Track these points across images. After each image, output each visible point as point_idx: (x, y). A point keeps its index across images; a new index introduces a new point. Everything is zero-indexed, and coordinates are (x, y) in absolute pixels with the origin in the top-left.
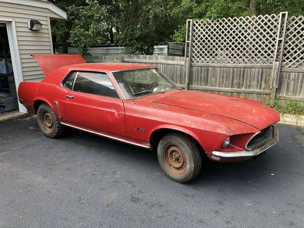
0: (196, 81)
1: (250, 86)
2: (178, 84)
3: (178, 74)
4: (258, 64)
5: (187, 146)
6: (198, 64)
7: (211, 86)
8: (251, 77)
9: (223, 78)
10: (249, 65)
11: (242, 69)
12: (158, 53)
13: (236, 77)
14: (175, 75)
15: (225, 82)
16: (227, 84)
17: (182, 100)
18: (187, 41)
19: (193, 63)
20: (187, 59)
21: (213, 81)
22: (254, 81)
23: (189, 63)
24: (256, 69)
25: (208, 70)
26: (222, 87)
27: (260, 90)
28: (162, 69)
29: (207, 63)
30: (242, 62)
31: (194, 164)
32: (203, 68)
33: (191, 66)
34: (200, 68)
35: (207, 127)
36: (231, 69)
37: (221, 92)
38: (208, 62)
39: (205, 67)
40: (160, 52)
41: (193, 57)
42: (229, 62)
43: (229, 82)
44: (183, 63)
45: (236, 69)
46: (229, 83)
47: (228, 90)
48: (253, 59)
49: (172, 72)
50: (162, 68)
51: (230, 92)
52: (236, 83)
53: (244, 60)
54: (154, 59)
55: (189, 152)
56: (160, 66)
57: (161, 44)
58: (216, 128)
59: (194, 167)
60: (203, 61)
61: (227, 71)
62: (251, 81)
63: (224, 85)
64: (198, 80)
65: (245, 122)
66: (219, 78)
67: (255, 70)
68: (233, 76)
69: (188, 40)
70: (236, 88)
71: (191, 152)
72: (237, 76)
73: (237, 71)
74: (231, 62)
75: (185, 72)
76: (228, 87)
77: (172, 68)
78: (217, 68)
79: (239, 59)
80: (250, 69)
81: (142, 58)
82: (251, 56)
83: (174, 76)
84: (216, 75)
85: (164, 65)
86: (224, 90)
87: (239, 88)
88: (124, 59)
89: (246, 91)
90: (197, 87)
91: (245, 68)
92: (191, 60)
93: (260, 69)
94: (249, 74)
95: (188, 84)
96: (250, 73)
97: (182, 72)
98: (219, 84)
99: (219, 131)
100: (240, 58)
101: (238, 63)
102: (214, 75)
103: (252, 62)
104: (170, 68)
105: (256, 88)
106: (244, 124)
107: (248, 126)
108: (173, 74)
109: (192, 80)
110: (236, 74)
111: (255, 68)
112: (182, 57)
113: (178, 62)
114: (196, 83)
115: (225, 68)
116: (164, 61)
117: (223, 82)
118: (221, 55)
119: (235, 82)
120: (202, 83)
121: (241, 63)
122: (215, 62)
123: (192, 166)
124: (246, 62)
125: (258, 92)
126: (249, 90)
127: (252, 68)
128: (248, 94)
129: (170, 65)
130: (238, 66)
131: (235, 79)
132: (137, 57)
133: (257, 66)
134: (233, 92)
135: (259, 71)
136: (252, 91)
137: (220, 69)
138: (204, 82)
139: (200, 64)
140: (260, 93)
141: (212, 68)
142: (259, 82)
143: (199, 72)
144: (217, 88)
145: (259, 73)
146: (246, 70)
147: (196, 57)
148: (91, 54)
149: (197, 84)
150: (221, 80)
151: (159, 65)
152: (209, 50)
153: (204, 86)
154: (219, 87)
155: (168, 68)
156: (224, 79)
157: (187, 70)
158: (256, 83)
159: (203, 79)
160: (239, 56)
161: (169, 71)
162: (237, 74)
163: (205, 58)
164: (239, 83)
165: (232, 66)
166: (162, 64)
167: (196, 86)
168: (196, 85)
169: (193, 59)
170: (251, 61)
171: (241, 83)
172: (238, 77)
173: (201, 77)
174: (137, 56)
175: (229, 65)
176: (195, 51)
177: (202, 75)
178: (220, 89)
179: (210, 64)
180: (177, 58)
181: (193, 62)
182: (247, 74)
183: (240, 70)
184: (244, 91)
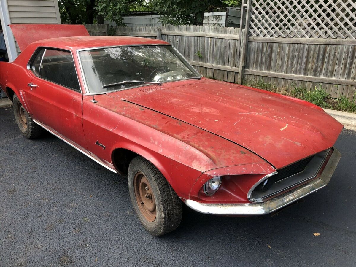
0: (255, 63)
1: (333, 73)
2: (230, 66)
3: (231, 52)
4: (348, 39)
5: (155, 182)
6: (259, 38)
7: (276, 70)
8: (335, 59)
9: (293, 59)
10: (333, 39)
11: (322, 47)
12: (214, 23)
13: (311, 58)
14: (227, 53)
15: (295, 65)
16: (298, 69)
17: (174, 100)
18: (243, 5)
19: (251, 38)
20: (243, 30)
21: (278, 64)
22: (339, 66)
23: (246, 37)
24: (345, 46)
25: (272, 48)
26: (291, 73)
27: (347, 80)
28: (211, 45)
29: (271, 37)
30: (323, 36)
31: (164, 213)
32: (265, 44)
33: (248, 42)
34: (261, 44)
35: (180, 156)
36: (306, 46)
37: (289, 81)
38: (272, 35)
39: (268, 42)
40: (216, 21)
41: (252, 28)
42: (303, 36)
43: (301, 65)
44: (237, 36)
45: (313, 46)
46: (301, 68)
47: (299, 77)
48: (341, 30)
49: (223, 50)
50: (209, 44)
51: (302, 81)
52: (312, 68)
53: (326, 32)
54: (200, 31)
55: (157, 192)
56: (208, 40)
57: (218, 9)
58: (193, 160)
59: (165, 217)
60: (265, 35)
61: (300, 49)
62: (334, 66)
63: (293, 70)
64: (257, 62)
65: (252, 150)
66: (287, 60)
67: (343, 48)
68: (307, 58)
69: (246, 3)
70: (310, 75)
71: (160, 193)
72: (313, 57)
73: (315, 50)
74: (305, 35)
75: (240, 50)
76: (300, 73)
77: (223, 43)
78: (286, 44)
79: (319, 31)
80: (335, 46)
81: (185, 29)
82: (338, 27)
83: (226, 55)
84: (283, 55)
85: (212, 39)
86: (294, 77)
87: (315, 75)
88: (163, 32)
89: (326, 80)
90: (255, 72)
91: (327, 44)
92: (249, 32)
93: (351, 46)
94: (332, 55)
95: (244, 67)
96: (335, 52)
97: (236, 49)
98: (287, 68)
99: (195, 166)
100: (320, 29)
101: (317, 37)
102: (280, 56)
103: (339, 36)
104: (220, 43)
105: (342, 76)
106: (249, 156)
107: (255, 159)
108: (224, 53)
109: (249, 62)
110: (312, 53)
111: (342, 46)
112: (236, 28)
113: (231, 36)
114: (255, 66)
115: (296, 45)
116: (212, 34)
117: (293, 65)
118: (300, 25)
119: (310, 66)
120: (263, 66)
121: (322, 38)
122: (283, 35)
123: (162, 215)
124: (330, 36)
125: (344, 82)
126: (330, 78)
127: (337, 45)
128: (328, 85)
129: (220, 39)
130: (315, 42)
131: (311, 61)
132: (179, 29)
133: (346, 41)
134: (307, 81)
135: (348, 49)
136: (334, 81)
137: (290, 46)
138: (265, 65)
139: (261, 38)
140: (348, 83)
141: (278, 44)
142: (348, 66)
143: (259, 50)
144: (283, 74)
145: (348, 53)
146: (329, 47)
147: (255, 28)
148: (127, 25)
149: (256, 68)
150: (289, 63)
151: (206, 39)
152: (274, 17)
153: (265, 70)
154: (287, 72)
155: (218, 44)
156: (295, 62)
157: (243, 47)
158: (343, 68)
159: (264, 60)
160: (320, 26)
161: (219, 49)
162: (314, 54)
163: (268, 30)
164: (315, 69)
165: (307, 41)
166: (210, 39)
167: (254, 70)
168: (254, 68)
169: (252, 31)
170: (337, 33)
171: (319, 68)
172: (315, 59)
173: (262, 58)
174: (178, 26)
175: (303, 40)
176: (255, 19)
177: (263, 55)
178: (287, 76)
179: (275, 38)
180: (230, 29)
181: (251, 35)
182: (329, 54)
183: (319, 47)
184: (322, 80)
